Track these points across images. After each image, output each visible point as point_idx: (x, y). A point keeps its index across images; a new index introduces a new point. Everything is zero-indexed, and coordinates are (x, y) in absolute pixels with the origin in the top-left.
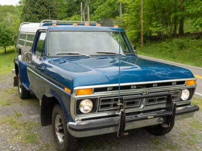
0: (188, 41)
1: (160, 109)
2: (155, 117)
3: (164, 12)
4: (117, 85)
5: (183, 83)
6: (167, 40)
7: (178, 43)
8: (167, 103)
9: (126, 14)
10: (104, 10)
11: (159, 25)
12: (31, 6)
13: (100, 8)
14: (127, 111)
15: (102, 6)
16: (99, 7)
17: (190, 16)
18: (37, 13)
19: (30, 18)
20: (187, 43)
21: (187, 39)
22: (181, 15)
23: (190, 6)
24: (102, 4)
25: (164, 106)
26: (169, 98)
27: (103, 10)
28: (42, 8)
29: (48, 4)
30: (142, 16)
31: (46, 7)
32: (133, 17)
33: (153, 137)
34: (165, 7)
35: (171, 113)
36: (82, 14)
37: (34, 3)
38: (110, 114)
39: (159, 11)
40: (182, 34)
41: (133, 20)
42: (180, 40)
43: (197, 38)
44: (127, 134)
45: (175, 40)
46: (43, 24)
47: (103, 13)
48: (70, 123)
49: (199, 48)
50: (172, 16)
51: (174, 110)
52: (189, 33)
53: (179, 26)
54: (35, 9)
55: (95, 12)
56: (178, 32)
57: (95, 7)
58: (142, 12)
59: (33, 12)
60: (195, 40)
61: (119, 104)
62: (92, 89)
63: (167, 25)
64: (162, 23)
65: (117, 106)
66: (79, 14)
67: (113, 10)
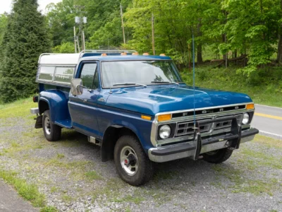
0: (209, 70)
1: (225, 133)
2: (225, 140)
3: (178, 36)
4: (192, 110)
5: (243, 107)
6: (184, 70)
7: (198, 73)
8: (232, 127)
9: (133, 40)
10: (103, 35)
11: (174, 53)
12: (16, 32)
13: (98, 34)
14: (203, 135)
15: (99, 31)
16: (96, 32)
17: (208, 41)
18: (24, 41)
19: (15, 48)
20: (208, 72)
21: (208, 68)
22: (199, 40)
23: (210, 30)
24: (98, 28)
25: (229, 130)
26: (234, 122)
27: (101, 36)
28: (30, 35)
29: (39, 30)
30: (153, 43)
31: (36, 33)
32: (142, 44)
33: (214, 165)
34: (180, 32)
35: (237, 136)
36: (75, 41)
37: (19, 29)
38: (182, 139)
39: (174, 36)
40: (200, 62)
41: (143, 48)
42: (201, 70)
43: (219, 67)
44: (202, 157)
45: (194, 69)
46: (83, 54)
47: (102, 40)
48: (152, 149)
49: (223, 78)
50: (189, 42)
51: (240, 133)
52: (208, 61)
53: (196, 54)
54: (22, 36)
55: (91, 38)
56: (196, 60)
57: (89, 32)
58: (153, 38)
59: (19, 40)
60: (217, 69)
61: (195, 128)
62: (170, 114)
63: (183, 52)
64: (177, 50)
65: (193, 130)
66: (72, 41)
67: (114, 35)
